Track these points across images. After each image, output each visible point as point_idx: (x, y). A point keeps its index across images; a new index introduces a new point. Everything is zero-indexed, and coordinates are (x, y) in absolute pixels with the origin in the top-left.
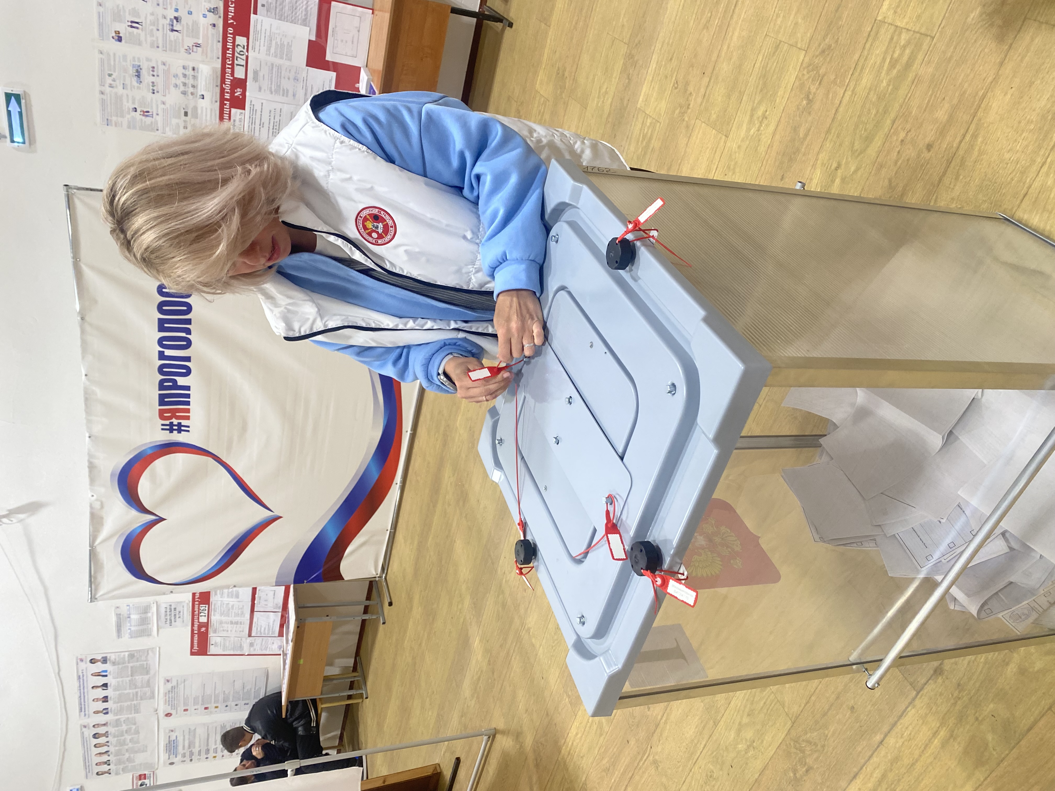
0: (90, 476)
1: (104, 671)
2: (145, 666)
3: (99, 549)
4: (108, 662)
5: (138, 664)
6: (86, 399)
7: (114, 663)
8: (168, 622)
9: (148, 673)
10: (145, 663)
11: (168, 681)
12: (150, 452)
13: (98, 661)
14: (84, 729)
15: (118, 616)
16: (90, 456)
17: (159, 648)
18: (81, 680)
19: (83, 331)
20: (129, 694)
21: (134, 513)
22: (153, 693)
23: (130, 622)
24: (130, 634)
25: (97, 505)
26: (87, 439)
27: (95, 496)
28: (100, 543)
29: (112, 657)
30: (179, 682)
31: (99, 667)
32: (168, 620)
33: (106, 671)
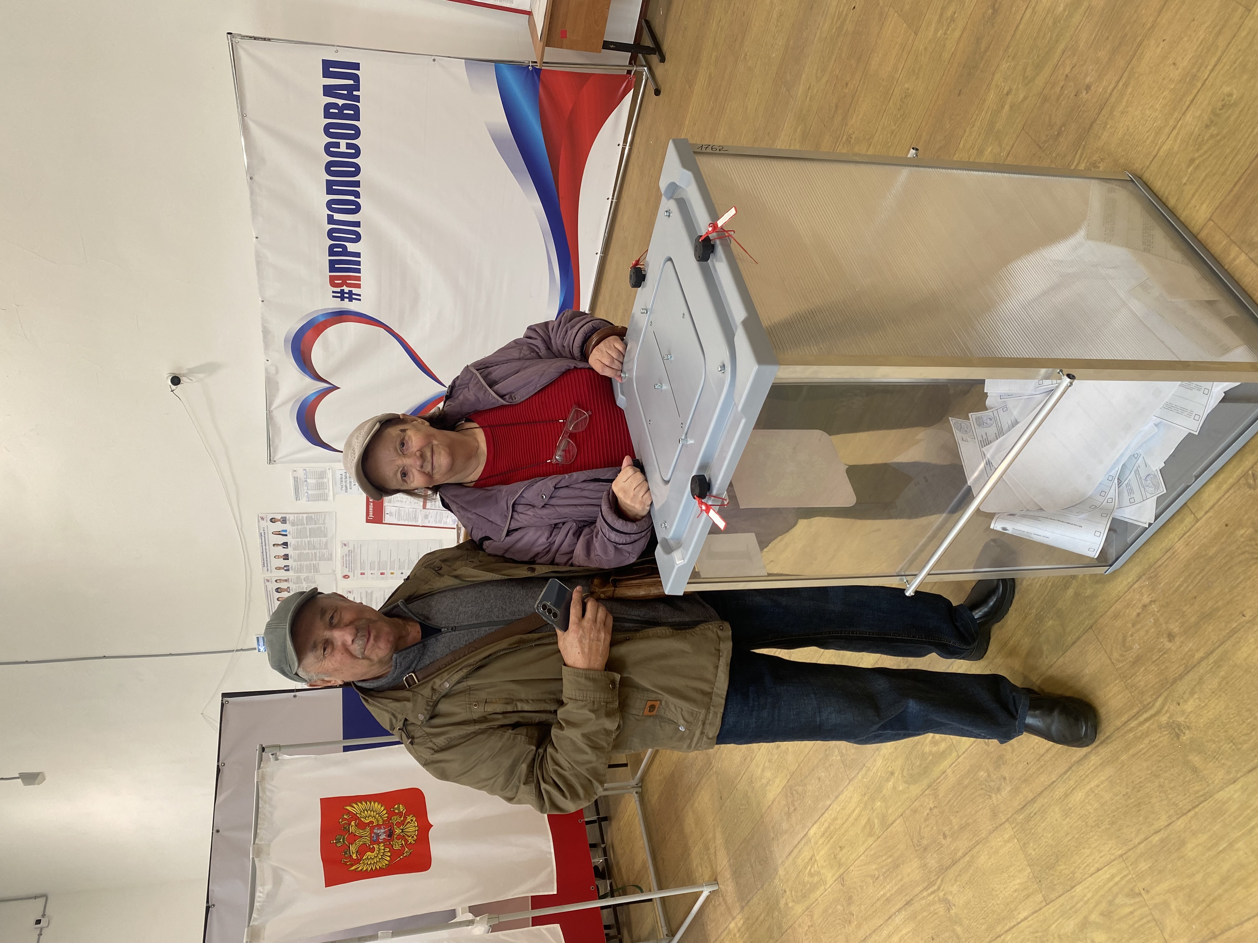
0: (264, 341)
1: (283, 531)
2: (323, 529)
3: (275, 413)
4: (287, 522)
5: (316, 526)
6: (258, 263)
7: (293, 524)
8: (344, 488)
9: (325, 536)
10: (323, 526)
11: (345, 545)
12: (322, 319)
13: (278, 520)
14: (267, 583)
15: (296, 479)
16: (264, 321)
17: (336, 513)
18: (263, 538)
19: (252, 193)
20: (308, 553)
21: (308, 380)
22: (331, 555)
23: (307, 486)
24: (308, 497)
25: (272, 370)
26: (260, 302)
27: (270, 361)
28: (276, 408)
29: (291, 517)
30: (356, 547)
31: (279, 526)
32: (344, 487)
33: (286, 531)
